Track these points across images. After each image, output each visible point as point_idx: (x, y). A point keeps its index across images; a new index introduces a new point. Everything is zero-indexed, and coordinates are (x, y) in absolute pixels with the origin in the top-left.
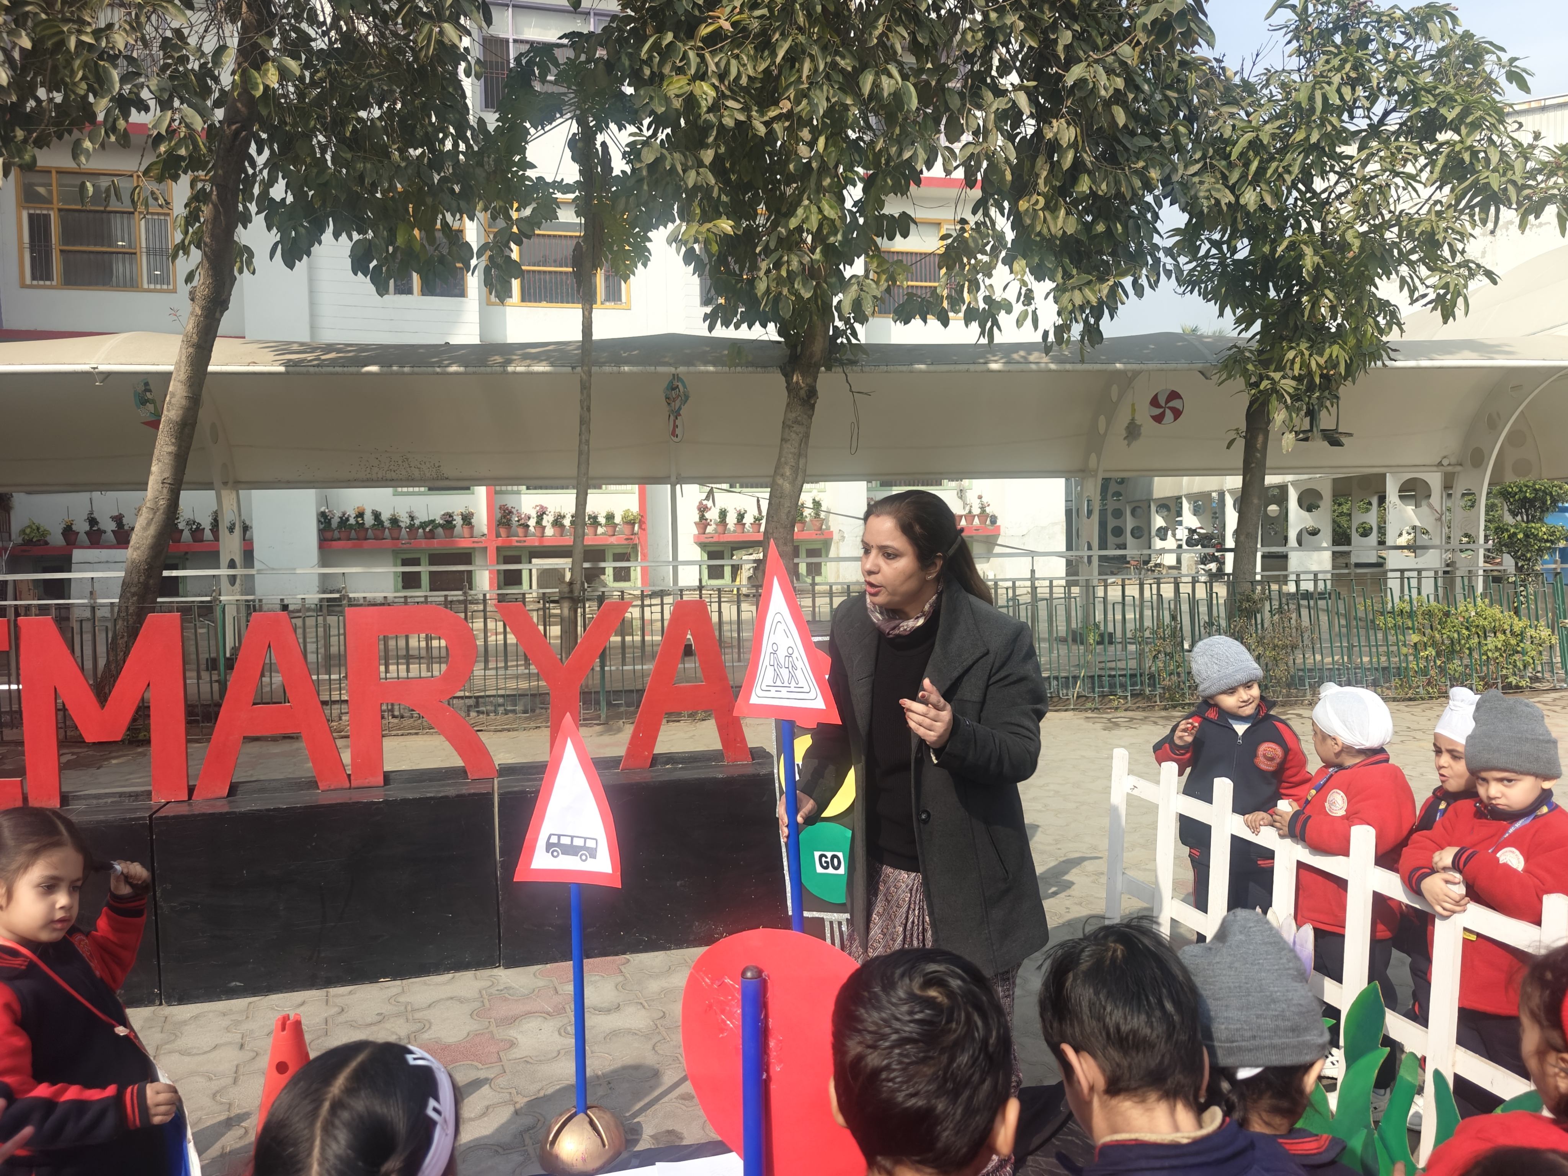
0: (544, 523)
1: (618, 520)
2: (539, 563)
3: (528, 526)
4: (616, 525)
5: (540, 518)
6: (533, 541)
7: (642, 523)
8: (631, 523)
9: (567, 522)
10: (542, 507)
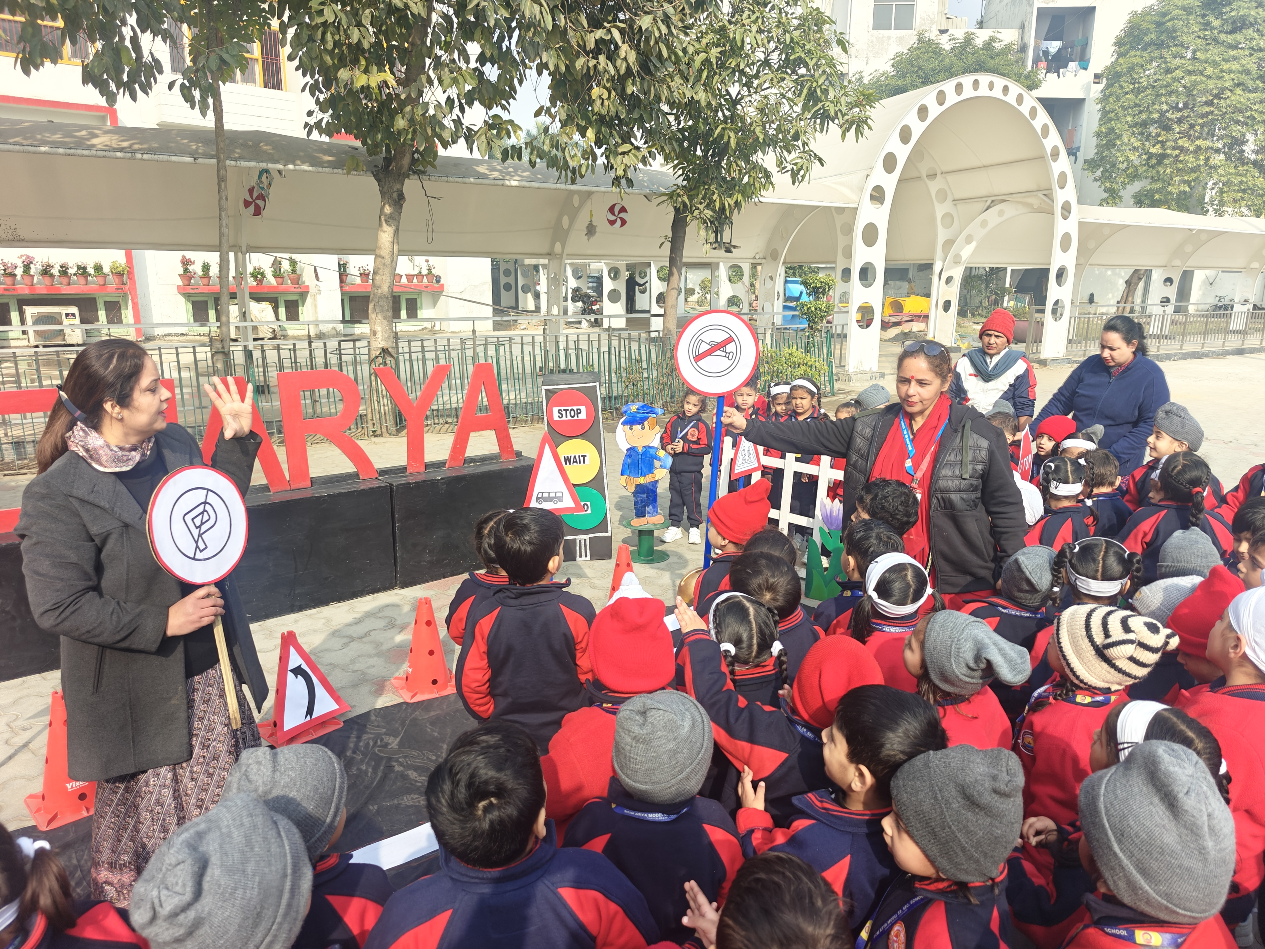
0: (32, 272)
1: (106, 270)
2: (30, 311)
3: (15, 275)
4: (105, 276)
5: (27, 267)
6: (23, 290)
7: (131, 273)
8: (119, 274)
9: (55, 271)
10: (28, 257)
